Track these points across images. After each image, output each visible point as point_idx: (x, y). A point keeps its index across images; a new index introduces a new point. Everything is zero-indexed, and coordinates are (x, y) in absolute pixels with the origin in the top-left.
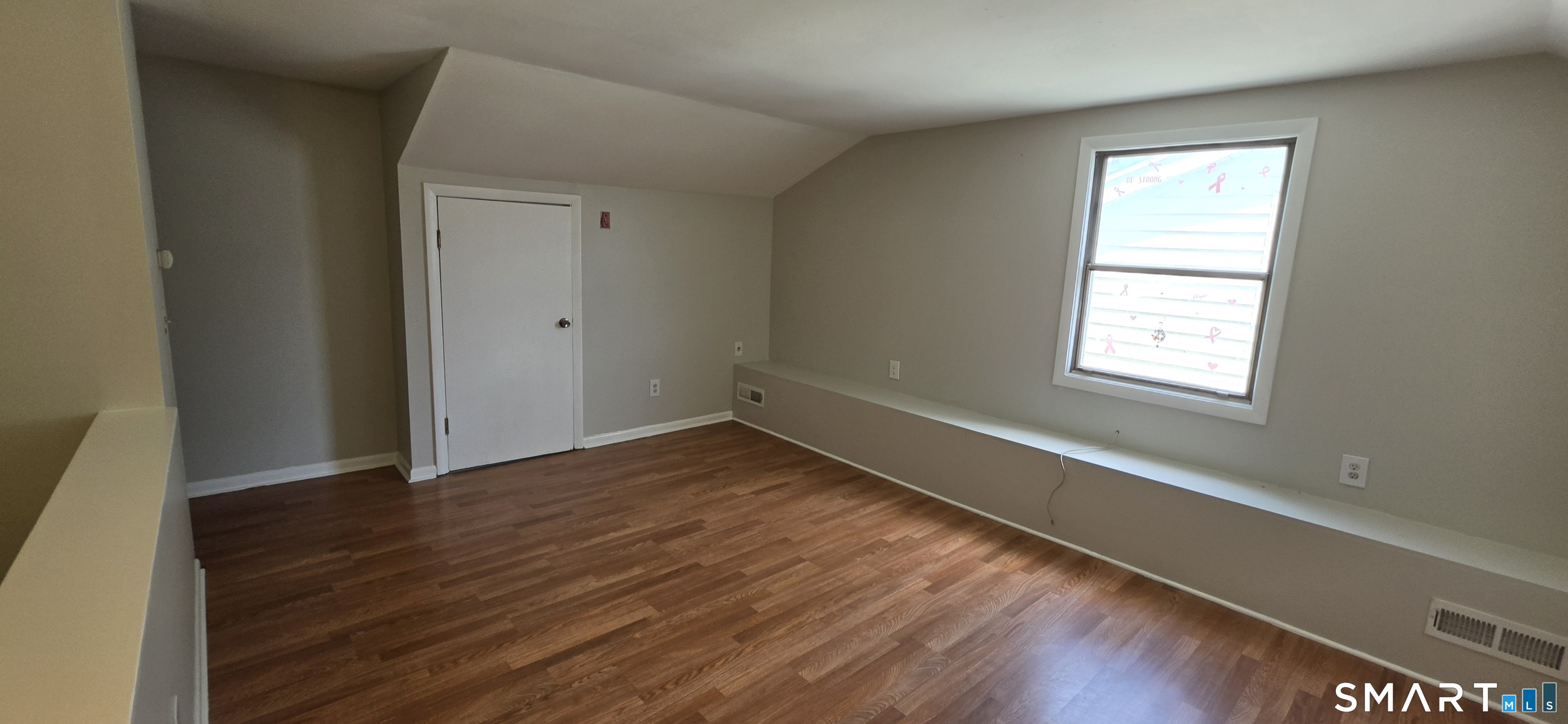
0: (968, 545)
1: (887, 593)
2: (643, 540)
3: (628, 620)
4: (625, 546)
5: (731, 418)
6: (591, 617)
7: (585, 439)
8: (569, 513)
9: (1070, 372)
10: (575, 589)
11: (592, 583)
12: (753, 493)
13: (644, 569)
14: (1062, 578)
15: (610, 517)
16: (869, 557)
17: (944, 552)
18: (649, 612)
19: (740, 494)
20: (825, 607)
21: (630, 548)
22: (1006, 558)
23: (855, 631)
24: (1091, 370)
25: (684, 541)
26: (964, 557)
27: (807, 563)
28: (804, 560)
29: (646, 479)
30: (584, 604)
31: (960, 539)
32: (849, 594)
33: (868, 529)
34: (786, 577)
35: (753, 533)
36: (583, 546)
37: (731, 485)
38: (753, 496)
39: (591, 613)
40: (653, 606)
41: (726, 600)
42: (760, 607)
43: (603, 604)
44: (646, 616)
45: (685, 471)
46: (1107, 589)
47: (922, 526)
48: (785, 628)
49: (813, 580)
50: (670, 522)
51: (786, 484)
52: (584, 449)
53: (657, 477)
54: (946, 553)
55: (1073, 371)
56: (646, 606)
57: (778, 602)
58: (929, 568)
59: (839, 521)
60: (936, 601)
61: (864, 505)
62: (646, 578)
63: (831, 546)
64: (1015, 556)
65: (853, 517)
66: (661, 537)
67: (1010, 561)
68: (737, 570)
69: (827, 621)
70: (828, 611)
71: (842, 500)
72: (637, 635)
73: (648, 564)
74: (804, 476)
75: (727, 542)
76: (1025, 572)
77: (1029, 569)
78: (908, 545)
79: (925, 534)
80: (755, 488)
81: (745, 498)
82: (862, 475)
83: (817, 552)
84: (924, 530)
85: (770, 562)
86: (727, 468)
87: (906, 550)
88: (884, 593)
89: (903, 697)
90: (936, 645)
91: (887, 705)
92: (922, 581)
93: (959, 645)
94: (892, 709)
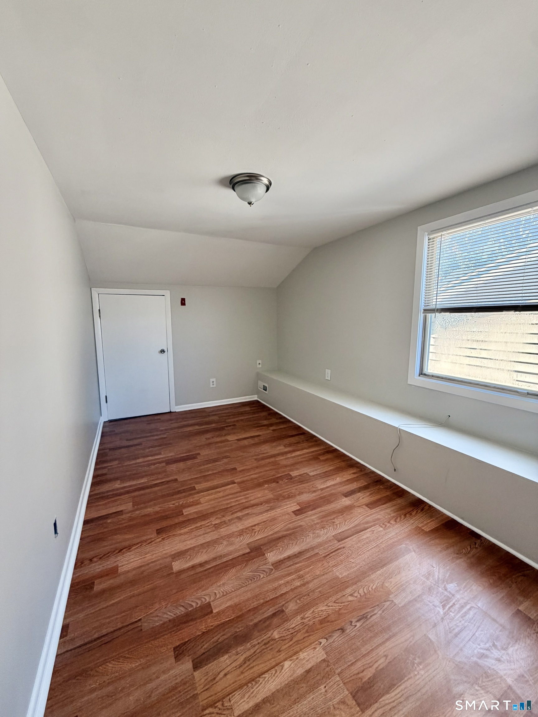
0: (341, 483)
3: (113, 510)
4: (149, 465)
5: (256, 399)
6: (97, 506)
7: (176, 407)
9: (418, 376)
10: (105, 488)
13: (148, 479)
14: (392, 515)
15: (155, 449)
16: (274, 485)
17: (321, 487)
19: (231, 439)
20: (223, 517)
21: (151, 467)
26: (332, 492)
27: (235, 485)
30: (102, 497)
31: (338, 478)
32: (244, 509)
33: (287, 466)
34: (216, 493)
35: (218, 463)
36: (131, 463)
37: (230, 435)
38: (236, 441)
40: (135, 502)
41: (172, 504)
44: (125, 508)
45: (213, 425)
46: (423, 528)
47: (319, 467)
48: (189, 528)
50: (183, 453)
52: (175, 412)
55: (421, 375)
57: (200, 509)
58: (305, 497)
60: (294, 522)
61: (293, 451)
62: (143, 485)
64: (368, 494)
67: (363, 498)
68: (195, 485)
70: (224, 519)
72: (108, 521)
73: (152, 477)
75: (202, 467)
76: (368, 507)
77: (371, 506)
80: (240, 437)
81: (231, 442)
83: (247, 478)
84: (318, 471)
85: (214, 483)
86: (235, 425)
87: (299, 482)
88: (266, 511)
89: (223, 596)
90: (272, 557)
91: (208, 600)
92: (296, 505)
93: (289, 558)
94: (209, 605)
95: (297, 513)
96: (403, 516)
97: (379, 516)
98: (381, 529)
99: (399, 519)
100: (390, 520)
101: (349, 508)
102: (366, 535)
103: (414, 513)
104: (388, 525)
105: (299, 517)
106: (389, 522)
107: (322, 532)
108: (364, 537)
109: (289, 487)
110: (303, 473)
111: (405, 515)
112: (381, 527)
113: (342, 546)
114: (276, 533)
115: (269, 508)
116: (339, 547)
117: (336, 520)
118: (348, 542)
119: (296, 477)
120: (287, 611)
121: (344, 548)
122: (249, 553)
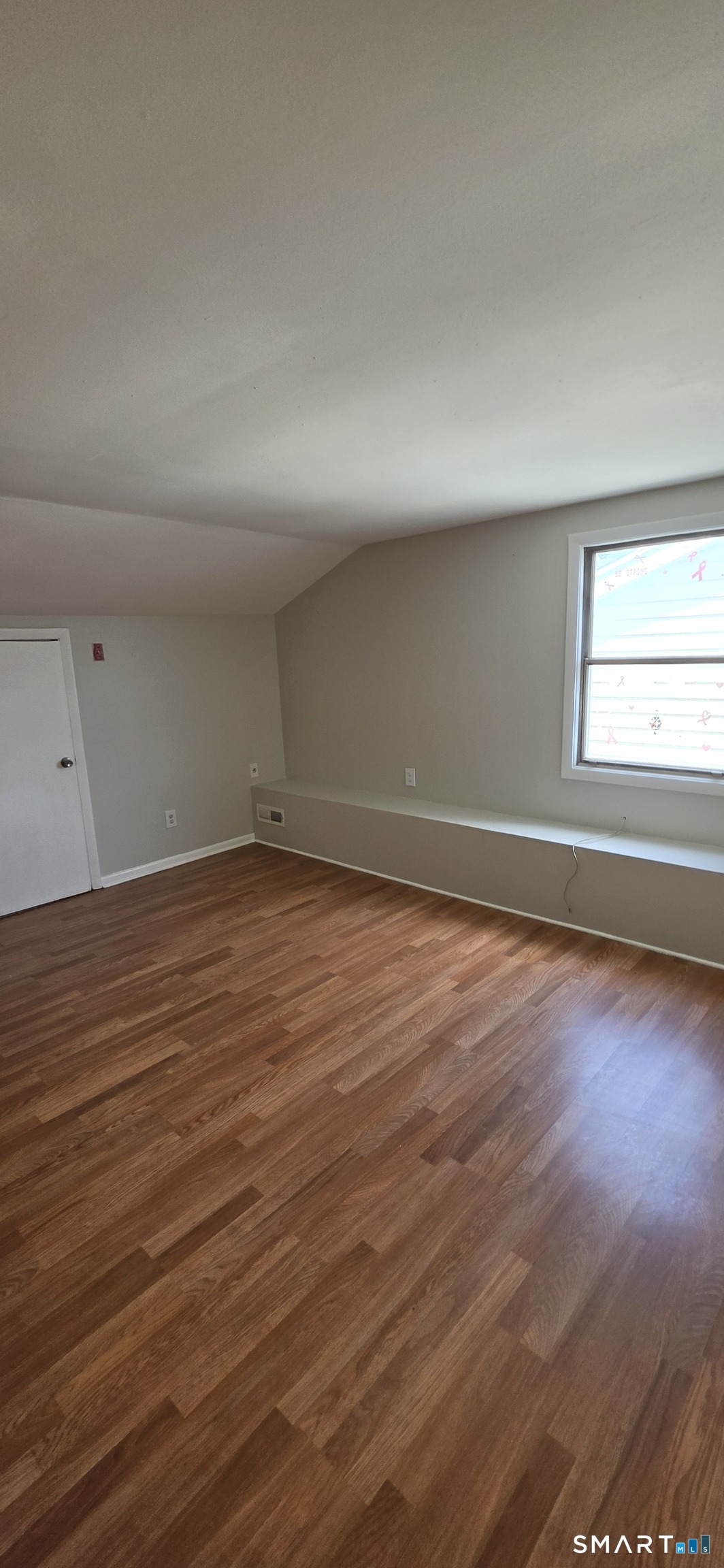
0: (493, 941)
1: (415, 997)
2: (171, 975)
3: (159, 1058)
4: (152, 983)
5: (253, 841)
6: (121, 1059)
7: (102, 878)
8: (89, 957)
9: (577, 765)
10: (102, 1034)
11: (120, 1025)
12: (280, 914)
13: (173, 1004)
14: (581, 963)
15: (134, 956)
16: (397, 965)
17: (469, 951)
18: (181, 1046)
19: (267, 916)
20: (356, 1019)
21: (157, 984)
22: (529, 949)
23: (388, 1038)
24: (596, 761)
25: (212, 970)
26: (488, 954)
27: (336, 978)
28: (334, 976)
29: (168, 913)
30: (113, 1046)
31: (484, 936)
32: (379, 1002)
33: (397, 936)
34: (317, 994)
35: (281, 954)
36: (108, 988)
37: (257, 909)
38: (280, 917)
39: (118, 1057)
40: (183, 1040)
41: (257, 1025)
42: (292, 1027)
43: (132, 1044)
44: (178, 1051)
45: (210, 899)
46: (624, 968)
47: (449, 927)
48: (317, 1045)
49: (343, 994)
50: (197, 954)
51: (312, 901)
52: (103, 888)
53: (181, 908)
54: (471, 952)
55: (580, 764)
56: (178, 1041)
57: (310, 1020)
58: (456, 969)
59: (366, 932)
60: (463, 1000)
61: (390, 914)
62: (175, 1013)
63: (361, 958)
64: (537, 947)
65: (380, 927)
66: (188, 969)
67: (533, 952)
68: (269, 993)
69: (359, 1032)
70: (360, 1022)
71: (369, 911)
72: (170, 1072)
73: (176, 998)
74: (330, 891)
75: (256, 966)
76: (547, 961)
77: (550, 958)
78: (434, 948)
79: (451, 935)
80: (282, 909)
81: (271, 920)
82: (387, 884)
83: (346, 965)
84: (449, 932)
85: (300, 982)
86: (252, 892)
87: (433, 953)
88: (413, 998)
89: (436, 1097)
90: (465, 1043)
91: (421, 1107)
92: (449, 982)
93: (486, 1039)
94: (425, 1109)
95: (460, 988)
96: (594, 961)
97: (566, 968)
98: (577, 981)
99: (591, 965)
100: (582, 969)
101: (523, 969)
102: (563, 991)
103: (605, 955)
104: (583, 974)
105: (466, 994)
106: (582, 972)
107: (509, 1002)
108: (562, 994)
109: (422, 962)
110: (428, 940)
111: (596, 960)
112: (576, 978)
113: (543, 1009)
114: (447, 1019)
115: (415, 994)
116: (540, 1012)
117: (516, 985)
118: (549, 1003)
119: (422, 947)
120: (524, 1085)
121: (546, 1011)
122: (429, 1049)
